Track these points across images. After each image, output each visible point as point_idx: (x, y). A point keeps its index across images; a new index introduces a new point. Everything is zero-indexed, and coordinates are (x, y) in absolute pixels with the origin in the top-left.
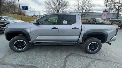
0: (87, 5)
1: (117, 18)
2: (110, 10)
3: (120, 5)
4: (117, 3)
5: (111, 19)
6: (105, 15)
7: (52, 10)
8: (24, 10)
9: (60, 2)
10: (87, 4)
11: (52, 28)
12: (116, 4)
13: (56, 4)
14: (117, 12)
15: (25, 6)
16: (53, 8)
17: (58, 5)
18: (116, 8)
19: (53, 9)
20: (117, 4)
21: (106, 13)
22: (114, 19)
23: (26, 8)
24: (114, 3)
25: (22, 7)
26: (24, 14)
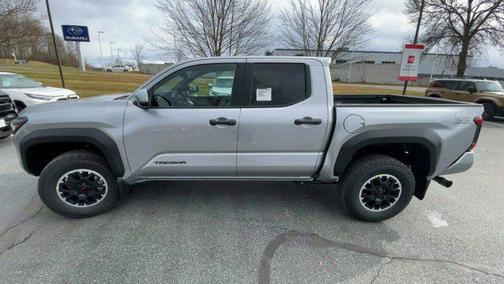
0: (340, 20)
1: (460, 73)
2: (433, 39)
3: (473, 20)
4: (459, 11)
5: (435, 76)
6: (410, 60)
7: (193, 41)
8: (74, 42)
9: (226, 8)
10: (339, 14)
11: (213, 123)
12: (457, 13)
13: (210, 16)
14: (461, 47)
15: (76, 27)
16: (195, 35)
17: (219, 18)
18: (456, 31)
19: (195, 38)
20: (459, 15)
21: (416, 53)
22: (449, 76)
23: (82, 34)
24: (449, 12)
25: (65, 28)
26: (74, 62)
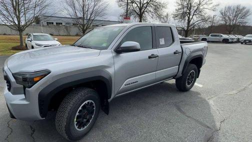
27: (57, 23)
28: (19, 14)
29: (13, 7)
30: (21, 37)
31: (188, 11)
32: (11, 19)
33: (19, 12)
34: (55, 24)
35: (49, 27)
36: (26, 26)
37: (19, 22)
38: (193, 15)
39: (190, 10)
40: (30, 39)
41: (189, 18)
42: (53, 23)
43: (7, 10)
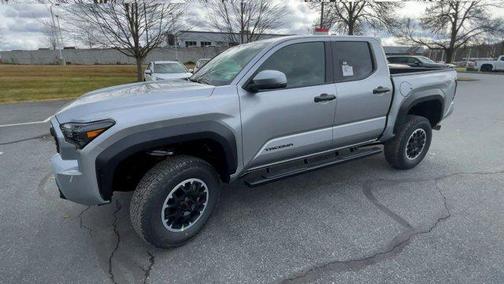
27: (202, 43)
28: (137, 31)
29: (128, 18)
30: (140, 68)
31: (453, 11)
32: (125, 39)
33: (137, 26)
34: (199, 44)
35: (189, 50)
36: (148, 49)
37: (136, 43)
38: (464, 19)
39: (456, 9)
40: (149, 71)
41: (454, 24)
42: (195, 43)
43: (119, 24)
